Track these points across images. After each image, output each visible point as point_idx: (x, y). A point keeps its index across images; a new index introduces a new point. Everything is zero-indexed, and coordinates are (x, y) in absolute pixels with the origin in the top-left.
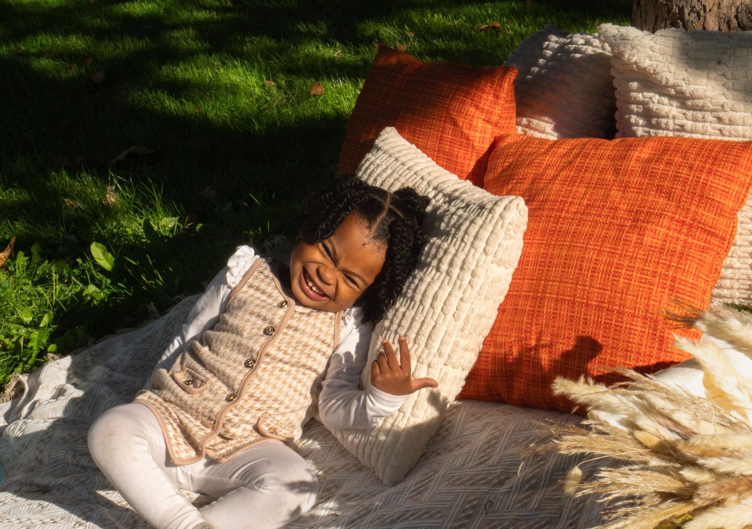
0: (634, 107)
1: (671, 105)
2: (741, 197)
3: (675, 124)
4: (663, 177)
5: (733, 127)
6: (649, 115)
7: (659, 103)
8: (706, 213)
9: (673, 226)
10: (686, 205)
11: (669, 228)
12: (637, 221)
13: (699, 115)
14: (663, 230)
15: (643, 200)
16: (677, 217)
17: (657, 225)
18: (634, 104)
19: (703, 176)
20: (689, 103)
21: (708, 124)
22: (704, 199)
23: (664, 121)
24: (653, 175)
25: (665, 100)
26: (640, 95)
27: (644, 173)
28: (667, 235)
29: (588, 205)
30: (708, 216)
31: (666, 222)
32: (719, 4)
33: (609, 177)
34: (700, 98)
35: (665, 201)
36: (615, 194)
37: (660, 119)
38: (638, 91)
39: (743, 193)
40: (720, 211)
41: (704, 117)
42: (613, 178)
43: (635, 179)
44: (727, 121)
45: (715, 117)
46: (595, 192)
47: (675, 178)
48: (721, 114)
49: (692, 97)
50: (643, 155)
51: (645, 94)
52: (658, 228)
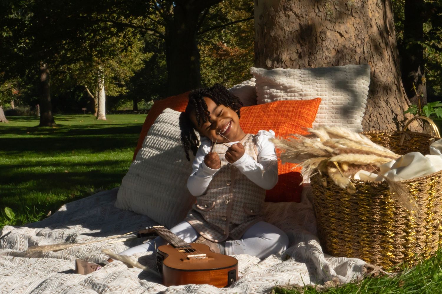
0: (266, 96)
1: (281, 92)
2: (314, 117)
3: (283, 99)
4: (284, 111)
5: (306, 97)
6: (272, 97)
7: (276, 92)
8: (301, 121)
9: (290, 127)
10: (294, 119)
11: (288, 127)
12: (276, 125)
13: (293, 94)
14: (286, 128)
15: (276, 119)
16: (291, 123)
17: (284, 126)
18: (266, 94)
19: (299, 109)
20: (288, 90)
21: (296, 97)
22: (300, 116)
23: (279, 98)
24: (279, 111)
25: (279, 91)
26: (268, 91)
27: (276, 111)
28: (287, 130)
29: (254, 123)
30: (302, 122)
31: (287, 125)
32: (292, 64)
33: (262, 114)
34: (292, 88)
35: (285, 119)
36: (265, 119)
37: (277, 98)
38: (267, 89)
39: (314, 115)
40: (307, 121)
41: (294, 95)
42: (263, 114)
43: (273, 113)
44: (304, 95)
45: (299, 94)
46: (257, 119)
47: (288, 111)
48: (301, 93)
49: (290, 87)
50: (274, 106)
51: (270, 90)
52: (284, 127)
